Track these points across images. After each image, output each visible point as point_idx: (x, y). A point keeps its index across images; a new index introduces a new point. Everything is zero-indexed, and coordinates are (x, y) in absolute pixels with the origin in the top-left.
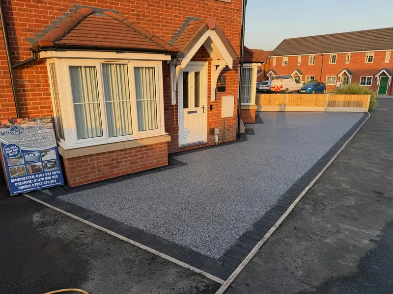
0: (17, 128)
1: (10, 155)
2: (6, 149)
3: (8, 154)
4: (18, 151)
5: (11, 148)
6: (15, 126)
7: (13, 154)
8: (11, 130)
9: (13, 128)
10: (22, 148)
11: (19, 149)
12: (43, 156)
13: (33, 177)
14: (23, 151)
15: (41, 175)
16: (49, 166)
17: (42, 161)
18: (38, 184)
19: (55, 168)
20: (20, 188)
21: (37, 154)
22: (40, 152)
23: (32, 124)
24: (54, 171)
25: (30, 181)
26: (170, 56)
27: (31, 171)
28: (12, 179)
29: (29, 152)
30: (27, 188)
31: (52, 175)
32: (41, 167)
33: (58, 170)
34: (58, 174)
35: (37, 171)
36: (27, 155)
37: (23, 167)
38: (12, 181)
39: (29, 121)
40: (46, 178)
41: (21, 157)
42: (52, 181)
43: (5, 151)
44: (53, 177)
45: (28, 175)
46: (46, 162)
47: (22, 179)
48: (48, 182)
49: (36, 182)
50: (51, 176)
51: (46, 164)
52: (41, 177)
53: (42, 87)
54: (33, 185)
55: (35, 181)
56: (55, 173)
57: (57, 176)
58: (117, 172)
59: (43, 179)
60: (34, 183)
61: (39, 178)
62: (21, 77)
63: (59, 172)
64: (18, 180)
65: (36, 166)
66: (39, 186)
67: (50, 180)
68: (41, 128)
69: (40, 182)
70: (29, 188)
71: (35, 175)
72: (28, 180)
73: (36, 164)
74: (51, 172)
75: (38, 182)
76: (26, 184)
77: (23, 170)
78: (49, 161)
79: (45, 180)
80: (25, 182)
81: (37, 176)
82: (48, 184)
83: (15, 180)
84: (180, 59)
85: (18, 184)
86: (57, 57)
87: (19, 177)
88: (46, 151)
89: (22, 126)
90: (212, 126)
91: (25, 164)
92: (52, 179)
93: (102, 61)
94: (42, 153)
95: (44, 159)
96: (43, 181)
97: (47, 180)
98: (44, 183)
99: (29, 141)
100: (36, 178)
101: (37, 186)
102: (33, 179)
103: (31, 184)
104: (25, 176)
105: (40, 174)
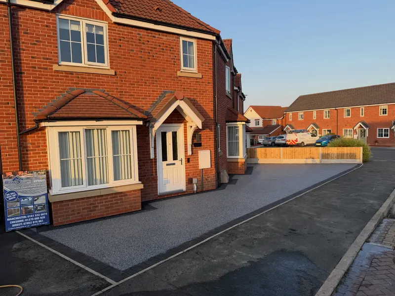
0: (18, 179)
1: (10, 199)
2: (7, 195)
3: (8, 199)
4: (16, 197)
5: (11, 194)
6: (16, 178)
7: (12, 198)
8: (13, 180)
9: (15, 179)
10: (20, 194)
11: (17, 194)
12: (35, 200)
13: (25, 217)
14: (20, 197)
15: (32, 216)
16: (39, 209)
17: (34, 205)
18: (28, 223)
19: (44, 211)
20: (13, 226)
21: (30, 199)
22: (34, 197)
23: (30, 175)
24: (42, 213)
25: (22, 221)
26: (142, 122)
27: (24, 212)
28: (8, 218)
29: (24, 197)
30: (19, 226)
31: (41, 216)
32: (33, 209)
33: (45, 212)
34: (45, 216)
35: (28, 212)
36: (22, 200)
37: (18, 209)
38: (8, 220)
39: (28, 173)
40: (35, 219)
41: (18, 201)
42: (39, 221)
43: (6, 196)
44: (41, 218)
45: (21, 216)
46: (37, 206)
47: (17, 218)
48: (37, 222)
49: (27, 222)
50: (39, 217)
51: (37, 207)
52: (31, 218)
53: (41, 148)
54: (24, 224)
55: (26, 220)
56: (43, 214)
57: (44, 217)
58: (93, 214)
59: (33, 219)
60: (25, 222)
61: (30, 218)
62: (26, 141)
63: (46, 214)
64: (13, 219)
65: (29, 208)
66: (28, 225)
67: (38, 220)
68: (36, 178)
69: (30, 221)
70: (21, 226)
71: (27, 216)
72: (21, 219)
73: (29, 207)
74: (40, 213)
75: (29, 221)
76: (19, 223)
77: (18, 211)
78: (39, 205)
79: (34, 220)
80: (18, 221)
81: (28, 217)
82: (36, 223)
83: (11, 219)
84: (153, 123)
85: (13, 222)
86: (50, 126)
87: (13, 217)
88: (38, 197)
89: (23, 177)
90: (191, 176)
91: (20, 207)
92: (40, 219)
93: (85, 128)
94: (35, 198)
95: (35, 203)
96: (32, 221)
97: (36, 220)
98: (33, 222)
99: (26, 188)
100: (27, 218)
101: (27, 225)
102: (25, 219)
103: (23, 223)
104: (19, 216)
105: (30, 215)
